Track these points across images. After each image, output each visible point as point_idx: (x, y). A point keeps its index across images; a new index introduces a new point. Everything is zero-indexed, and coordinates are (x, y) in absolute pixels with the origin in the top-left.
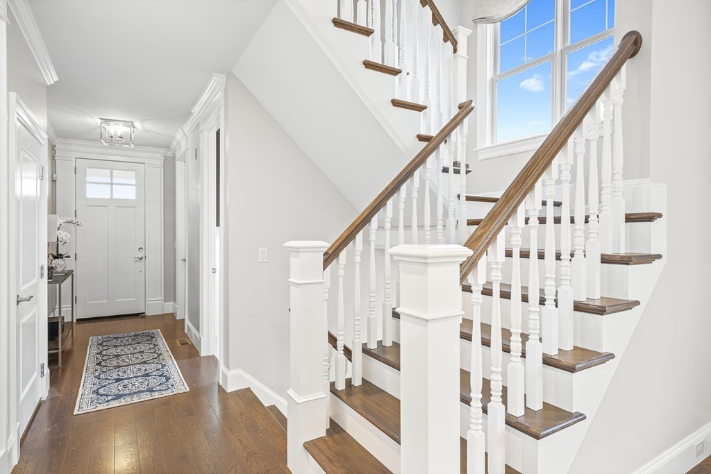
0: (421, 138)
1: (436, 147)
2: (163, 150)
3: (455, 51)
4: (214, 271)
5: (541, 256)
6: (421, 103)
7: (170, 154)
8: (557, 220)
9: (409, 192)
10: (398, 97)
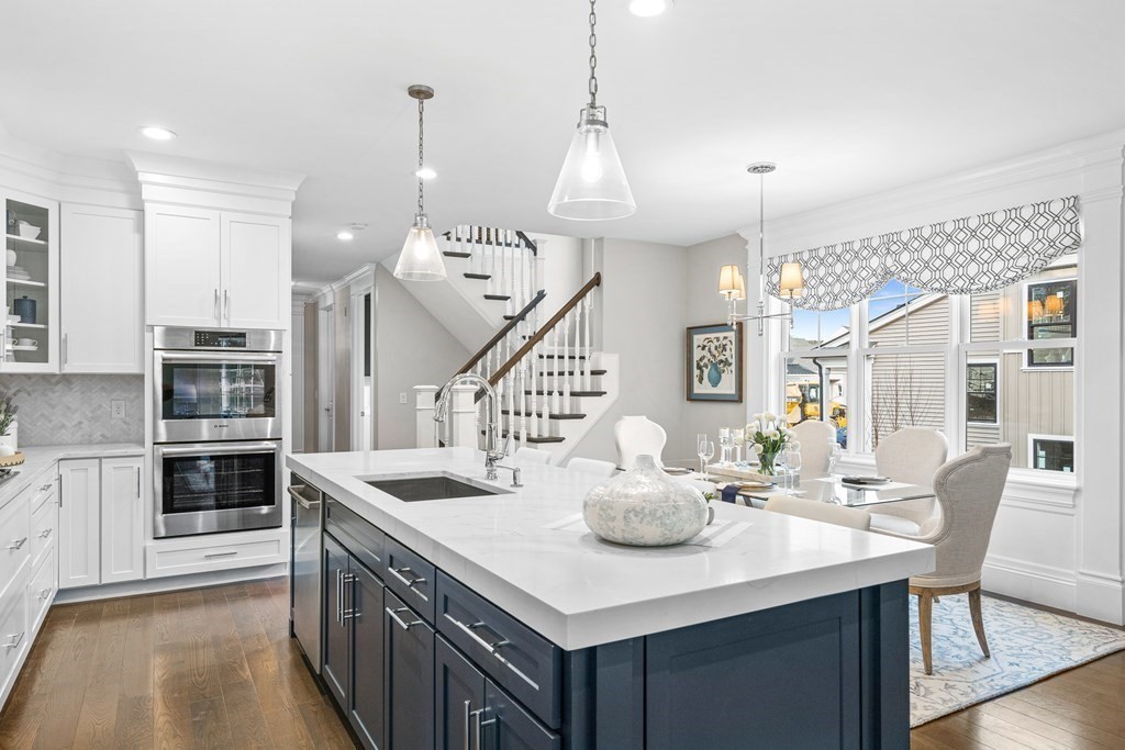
0: (506, 318)
1: (514, 324)
2: (304, 298)
3: (535, 254)
4: (363, 414)
5: (561, 394)
6: (508, 295)
7: (310, 301)
8: (571, 373)
9: (494, 355)
10: (489, 293)
